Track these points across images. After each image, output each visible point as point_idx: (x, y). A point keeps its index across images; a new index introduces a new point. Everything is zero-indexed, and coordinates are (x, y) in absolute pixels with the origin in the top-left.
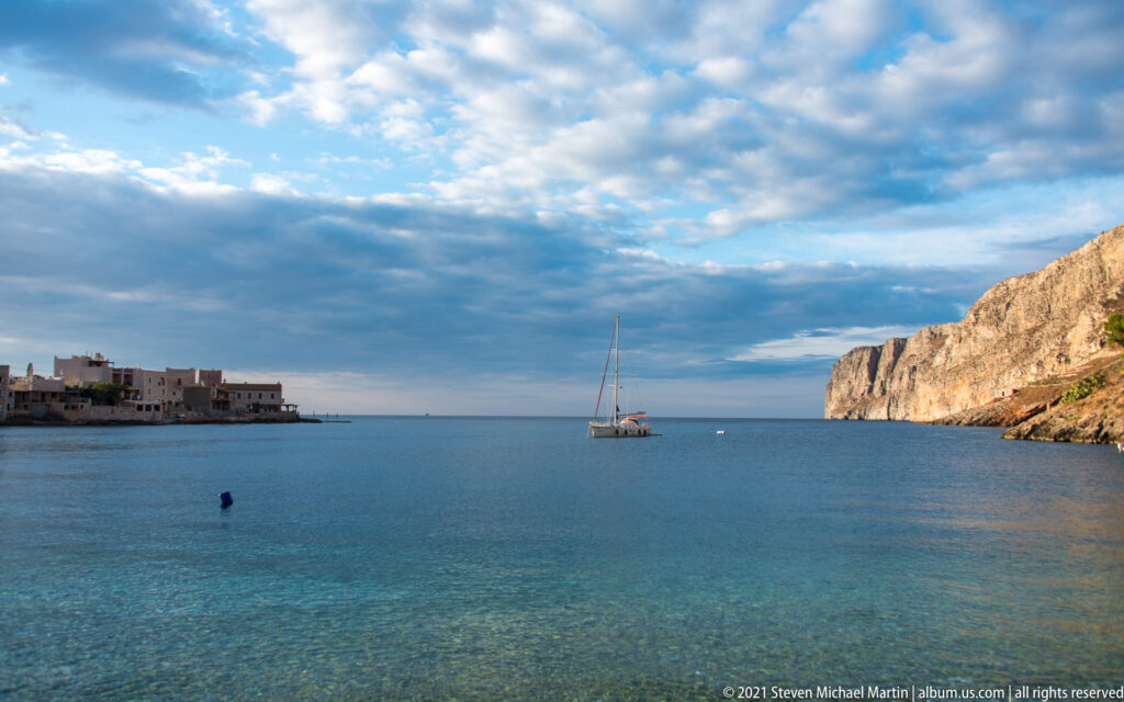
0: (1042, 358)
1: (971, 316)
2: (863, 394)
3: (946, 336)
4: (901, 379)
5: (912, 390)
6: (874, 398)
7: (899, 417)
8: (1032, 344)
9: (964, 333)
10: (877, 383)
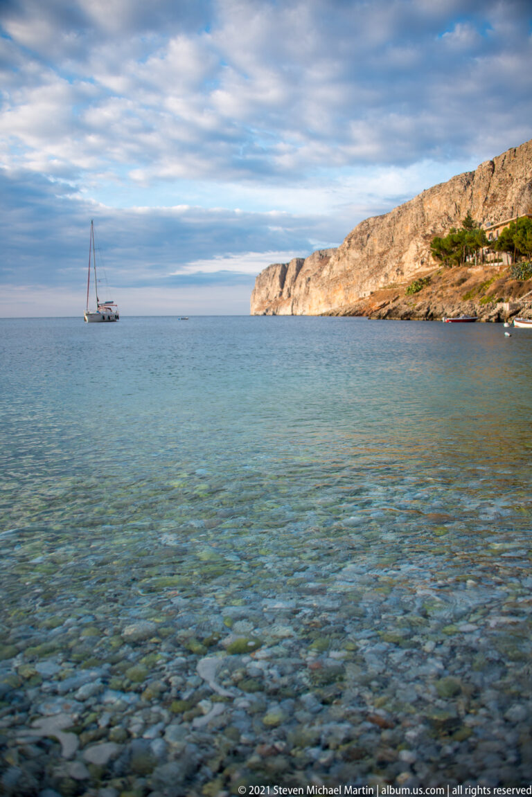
0: (387, 272)
1: (346, 243)
2: (276, 297)
3: (330, 257)
4: (300, 286)
5: (308, 294)
6: (283, 300)
7: (298, 313)
8: (382, 262)
9: (341, 255)
10: (285, 289)
